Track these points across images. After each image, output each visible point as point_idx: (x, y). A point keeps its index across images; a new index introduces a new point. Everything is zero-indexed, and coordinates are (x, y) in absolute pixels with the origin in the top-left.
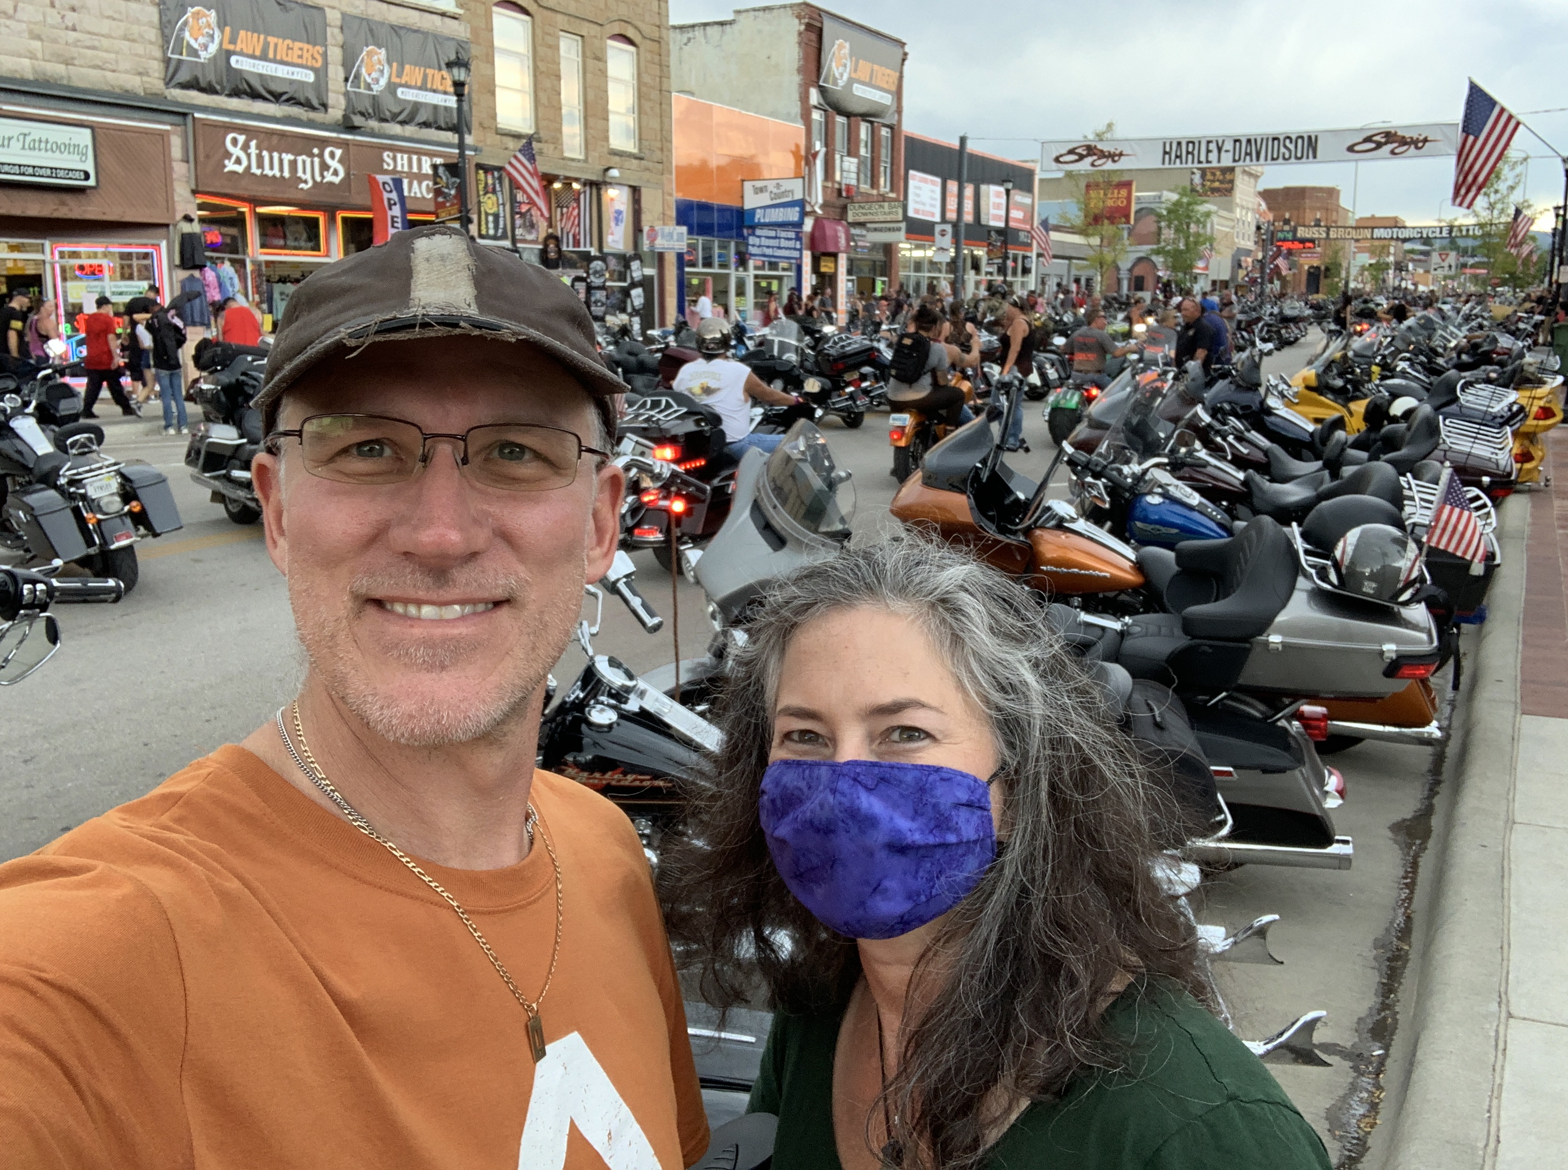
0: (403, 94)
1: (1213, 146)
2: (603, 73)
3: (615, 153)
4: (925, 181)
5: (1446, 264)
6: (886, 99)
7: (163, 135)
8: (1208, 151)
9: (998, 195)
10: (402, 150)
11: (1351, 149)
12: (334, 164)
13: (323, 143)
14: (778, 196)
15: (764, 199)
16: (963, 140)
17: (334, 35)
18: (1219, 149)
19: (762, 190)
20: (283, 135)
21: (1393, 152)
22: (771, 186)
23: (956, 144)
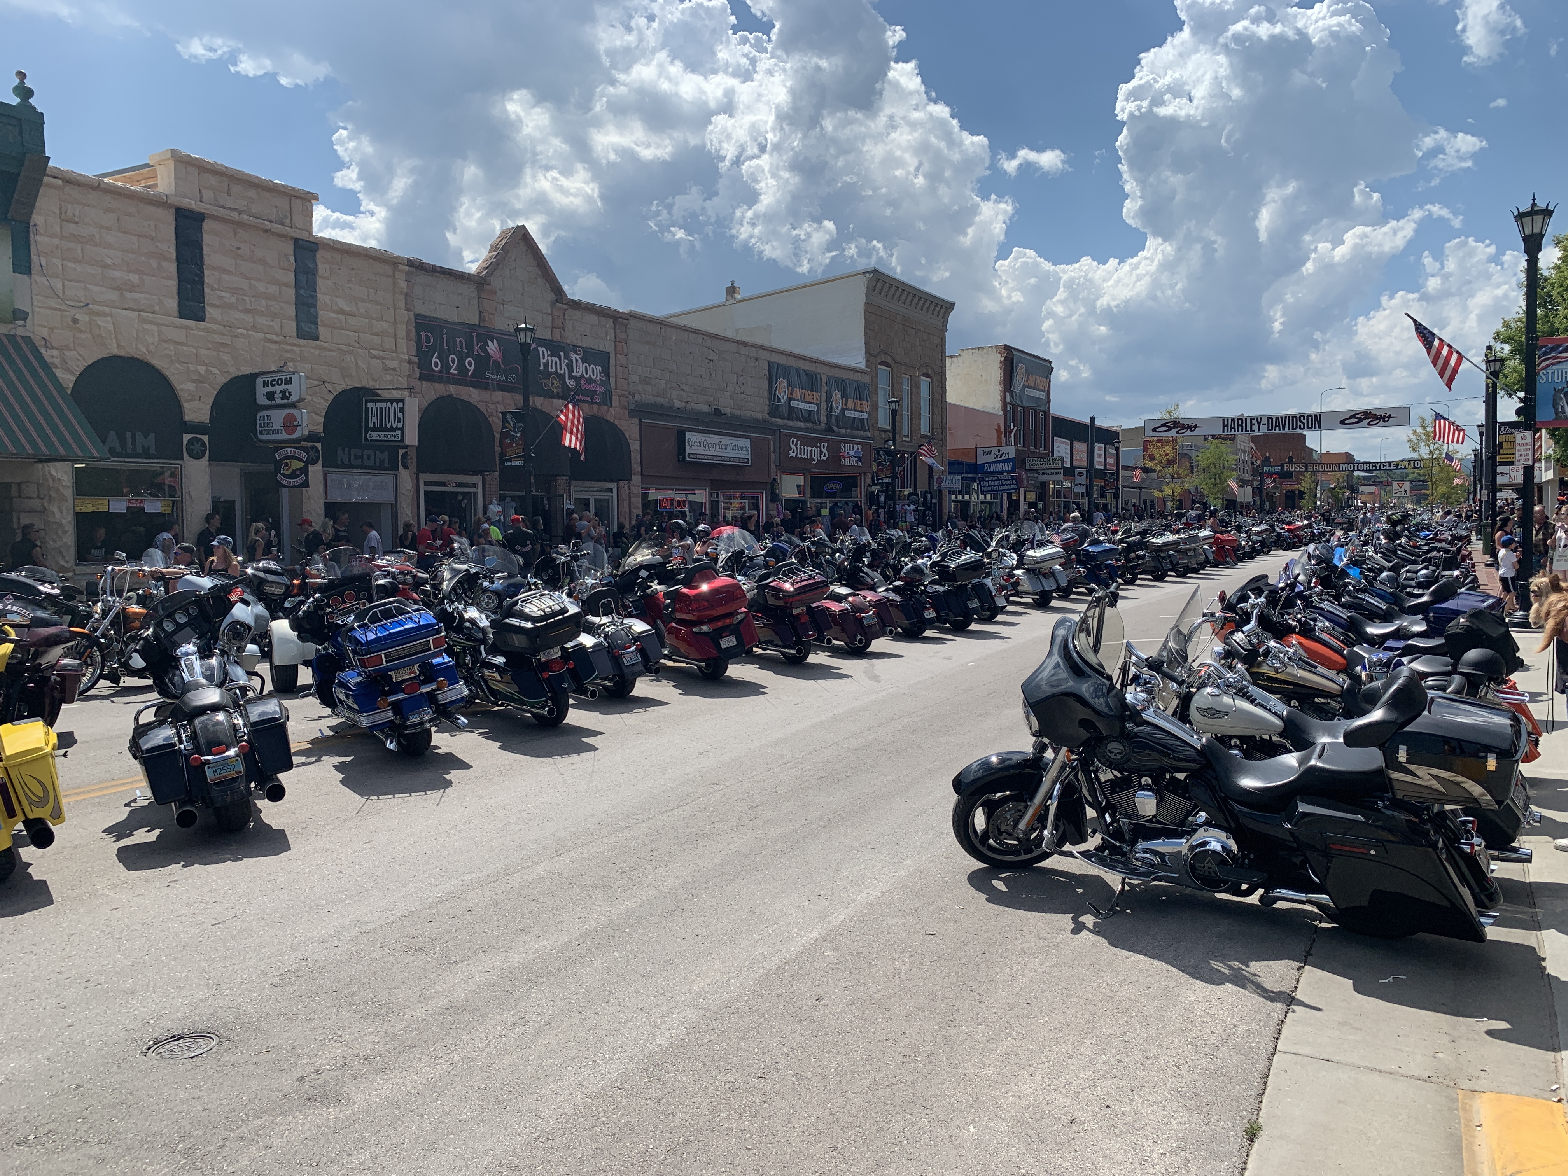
0: (848, 413)
1: (1255, 421)
2: (919, 394)
3: (923, 436)
4: (1062, 443)
5: (1402, 490)
6: (1043, 396)
7: (768, 441)
8: (1252, 424)
9: (1100, 449)
10: (847, 442)
11: (1342, 422)
12: (824, 451)
13: (821, 440)
14: (999, 456)
15: (990, 458)
16: (1092, 419)
17: (825, 388)
18: (1259, 424)
19: (989, 453)
20: (808, 437)
21: (1369, 424)
22: (994, 450)
23: (1088, 421)
